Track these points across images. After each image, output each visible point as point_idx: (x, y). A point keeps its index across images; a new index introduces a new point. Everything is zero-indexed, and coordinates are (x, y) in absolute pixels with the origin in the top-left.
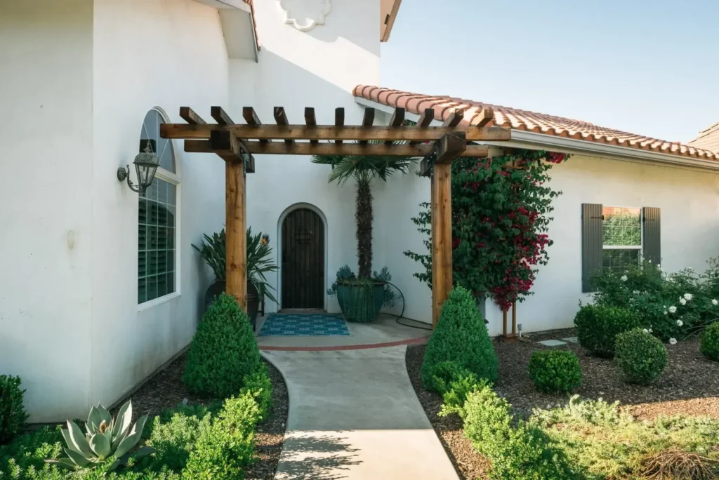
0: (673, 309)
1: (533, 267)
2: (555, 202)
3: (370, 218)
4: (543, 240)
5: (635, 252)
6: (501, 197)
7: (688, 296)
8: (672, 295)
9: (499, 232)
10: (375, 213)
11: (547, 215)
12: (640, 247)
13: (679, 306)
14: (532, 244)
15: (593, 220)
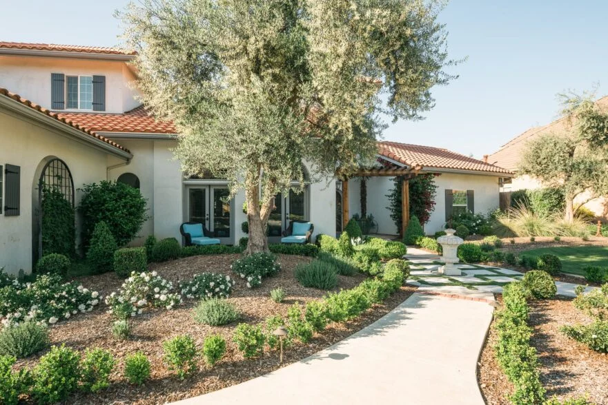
0: (474, 224)
1: (429, 212)
2: (436, 190)
3: (366, 195)
4: (433, 203)
5: (465, 207)
6: (420, 189)
7: (480, 221)
8: (475, 221)
9: (420, 201)
10: (367, 193)
11: (434, 194)
12: (466, 205)
13: (476, 224)
14: (429, 204)
15: (449, 195)
